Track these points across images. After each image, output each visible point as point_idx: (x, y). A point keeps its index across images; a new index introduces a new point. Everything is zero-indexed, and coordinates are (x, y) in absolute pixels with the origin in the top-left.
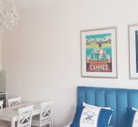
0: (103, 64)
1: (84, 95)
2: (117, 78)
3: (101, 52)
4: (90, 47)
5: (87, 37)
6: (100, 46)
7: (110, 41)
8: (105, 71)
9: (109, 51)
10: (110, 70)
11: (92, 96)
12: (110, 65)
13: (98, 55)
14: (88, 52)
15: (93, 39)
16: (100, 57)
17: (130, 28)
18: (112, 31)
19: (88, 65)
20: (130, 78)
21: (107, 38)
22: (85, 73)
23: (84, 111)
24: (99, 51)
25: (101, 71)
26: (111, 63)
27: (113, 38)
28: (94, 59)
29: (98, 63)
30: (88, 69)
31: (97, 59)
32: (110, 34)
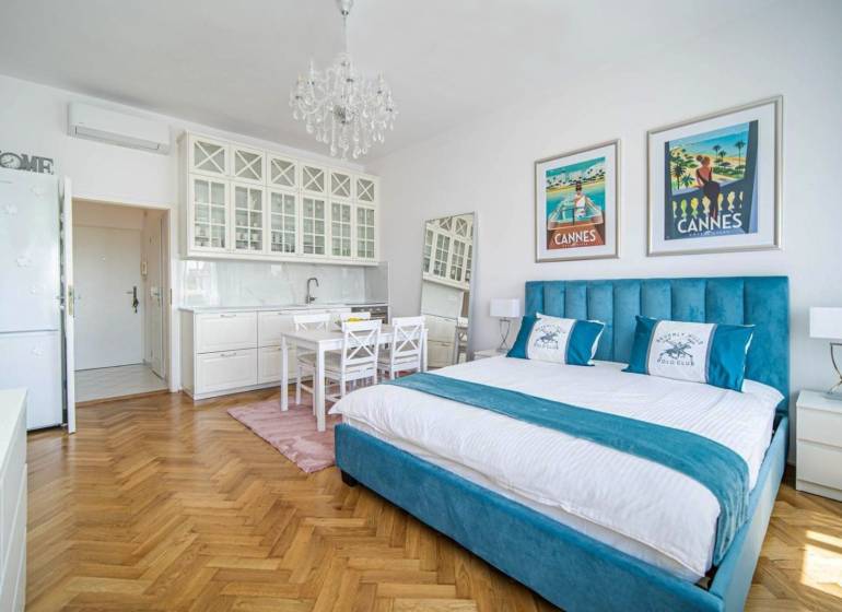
0: (585, 228)
1: (539, 297)
2: (616, 256)
3: (581, 203)
4: (555, 194)
5: (549, 174)
6: (579, 189)
7: (602, 175)
8: (590, 244)
9: (599, 198)
10: (602, 239)
11: (556, 299)
12: (601, 229)
13: (574, 210)
14: (552, 206)
15: (562, 177)
16: (578, 214)
17: (651, 135)
18: (608, 152)
19: (550, 234)
20: (648, 254)
21: (595, 169)
22: (544, 253)
23: (537, 325)
24: (577, 200)
25: (580, 244)
26: (604, 224)
27: (608, 167)
28: (565, 220)
29: (575, 226)
30: (550, 244)
31: (571, 220)
32: (603, 159)
